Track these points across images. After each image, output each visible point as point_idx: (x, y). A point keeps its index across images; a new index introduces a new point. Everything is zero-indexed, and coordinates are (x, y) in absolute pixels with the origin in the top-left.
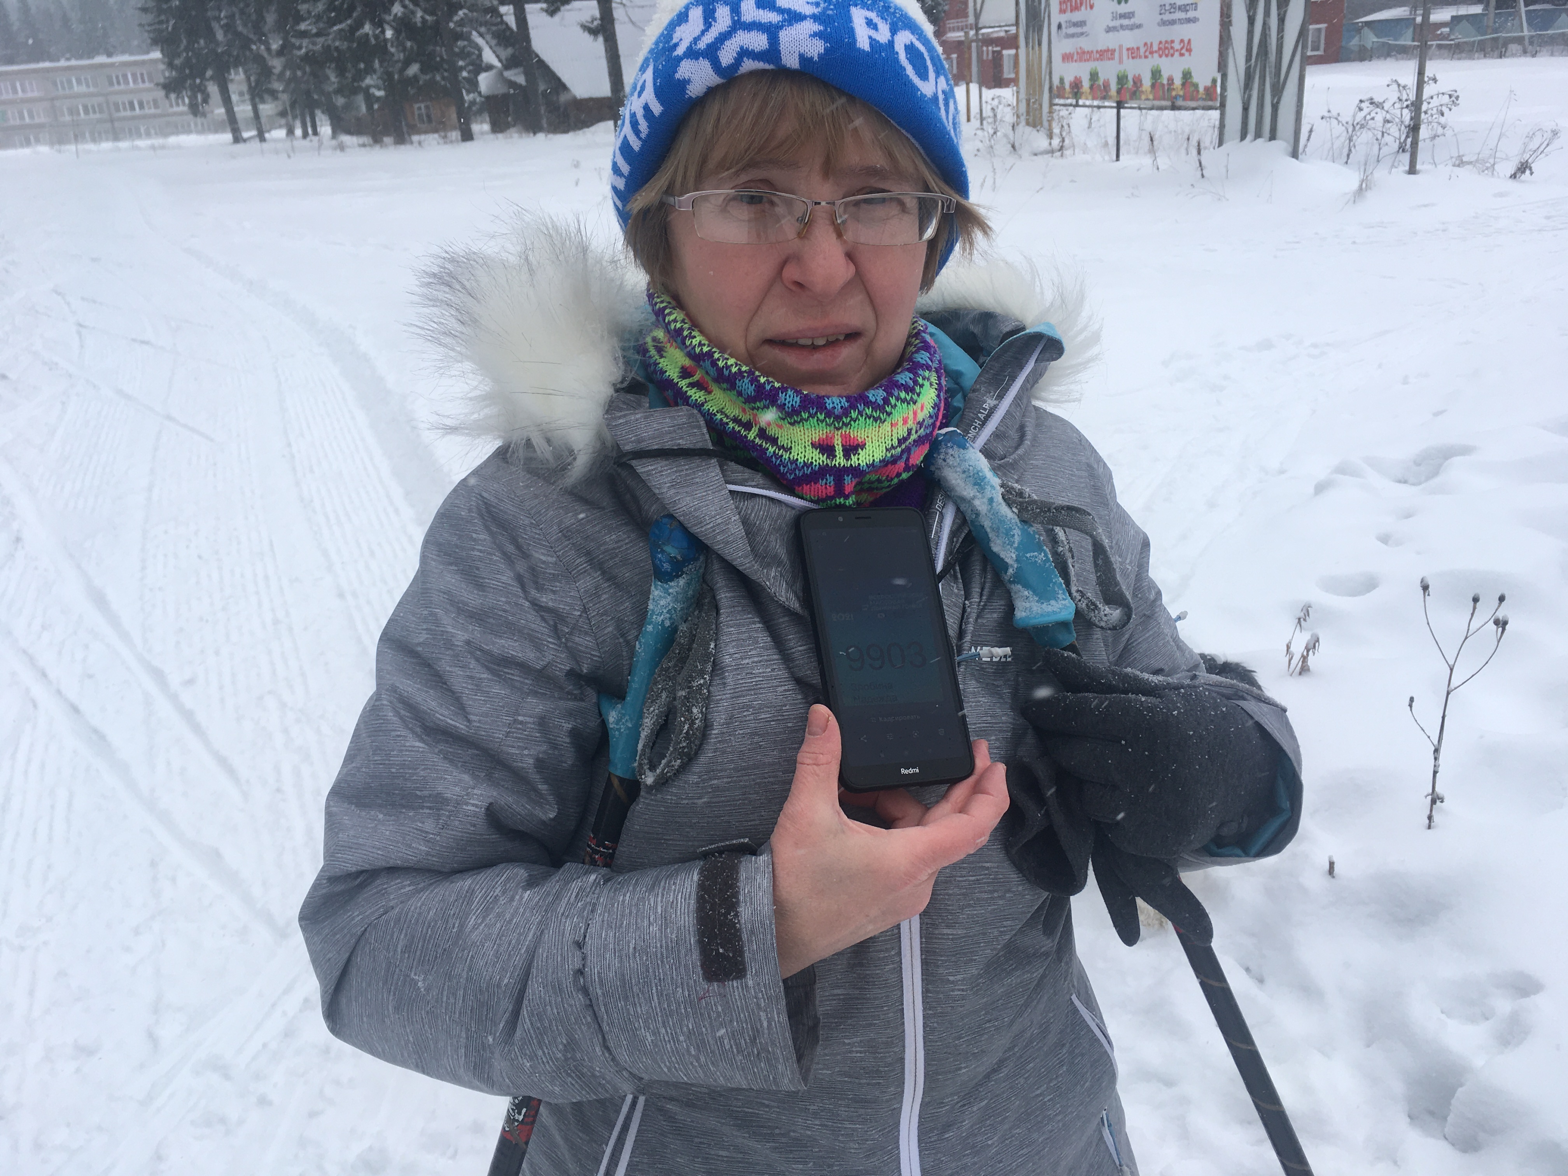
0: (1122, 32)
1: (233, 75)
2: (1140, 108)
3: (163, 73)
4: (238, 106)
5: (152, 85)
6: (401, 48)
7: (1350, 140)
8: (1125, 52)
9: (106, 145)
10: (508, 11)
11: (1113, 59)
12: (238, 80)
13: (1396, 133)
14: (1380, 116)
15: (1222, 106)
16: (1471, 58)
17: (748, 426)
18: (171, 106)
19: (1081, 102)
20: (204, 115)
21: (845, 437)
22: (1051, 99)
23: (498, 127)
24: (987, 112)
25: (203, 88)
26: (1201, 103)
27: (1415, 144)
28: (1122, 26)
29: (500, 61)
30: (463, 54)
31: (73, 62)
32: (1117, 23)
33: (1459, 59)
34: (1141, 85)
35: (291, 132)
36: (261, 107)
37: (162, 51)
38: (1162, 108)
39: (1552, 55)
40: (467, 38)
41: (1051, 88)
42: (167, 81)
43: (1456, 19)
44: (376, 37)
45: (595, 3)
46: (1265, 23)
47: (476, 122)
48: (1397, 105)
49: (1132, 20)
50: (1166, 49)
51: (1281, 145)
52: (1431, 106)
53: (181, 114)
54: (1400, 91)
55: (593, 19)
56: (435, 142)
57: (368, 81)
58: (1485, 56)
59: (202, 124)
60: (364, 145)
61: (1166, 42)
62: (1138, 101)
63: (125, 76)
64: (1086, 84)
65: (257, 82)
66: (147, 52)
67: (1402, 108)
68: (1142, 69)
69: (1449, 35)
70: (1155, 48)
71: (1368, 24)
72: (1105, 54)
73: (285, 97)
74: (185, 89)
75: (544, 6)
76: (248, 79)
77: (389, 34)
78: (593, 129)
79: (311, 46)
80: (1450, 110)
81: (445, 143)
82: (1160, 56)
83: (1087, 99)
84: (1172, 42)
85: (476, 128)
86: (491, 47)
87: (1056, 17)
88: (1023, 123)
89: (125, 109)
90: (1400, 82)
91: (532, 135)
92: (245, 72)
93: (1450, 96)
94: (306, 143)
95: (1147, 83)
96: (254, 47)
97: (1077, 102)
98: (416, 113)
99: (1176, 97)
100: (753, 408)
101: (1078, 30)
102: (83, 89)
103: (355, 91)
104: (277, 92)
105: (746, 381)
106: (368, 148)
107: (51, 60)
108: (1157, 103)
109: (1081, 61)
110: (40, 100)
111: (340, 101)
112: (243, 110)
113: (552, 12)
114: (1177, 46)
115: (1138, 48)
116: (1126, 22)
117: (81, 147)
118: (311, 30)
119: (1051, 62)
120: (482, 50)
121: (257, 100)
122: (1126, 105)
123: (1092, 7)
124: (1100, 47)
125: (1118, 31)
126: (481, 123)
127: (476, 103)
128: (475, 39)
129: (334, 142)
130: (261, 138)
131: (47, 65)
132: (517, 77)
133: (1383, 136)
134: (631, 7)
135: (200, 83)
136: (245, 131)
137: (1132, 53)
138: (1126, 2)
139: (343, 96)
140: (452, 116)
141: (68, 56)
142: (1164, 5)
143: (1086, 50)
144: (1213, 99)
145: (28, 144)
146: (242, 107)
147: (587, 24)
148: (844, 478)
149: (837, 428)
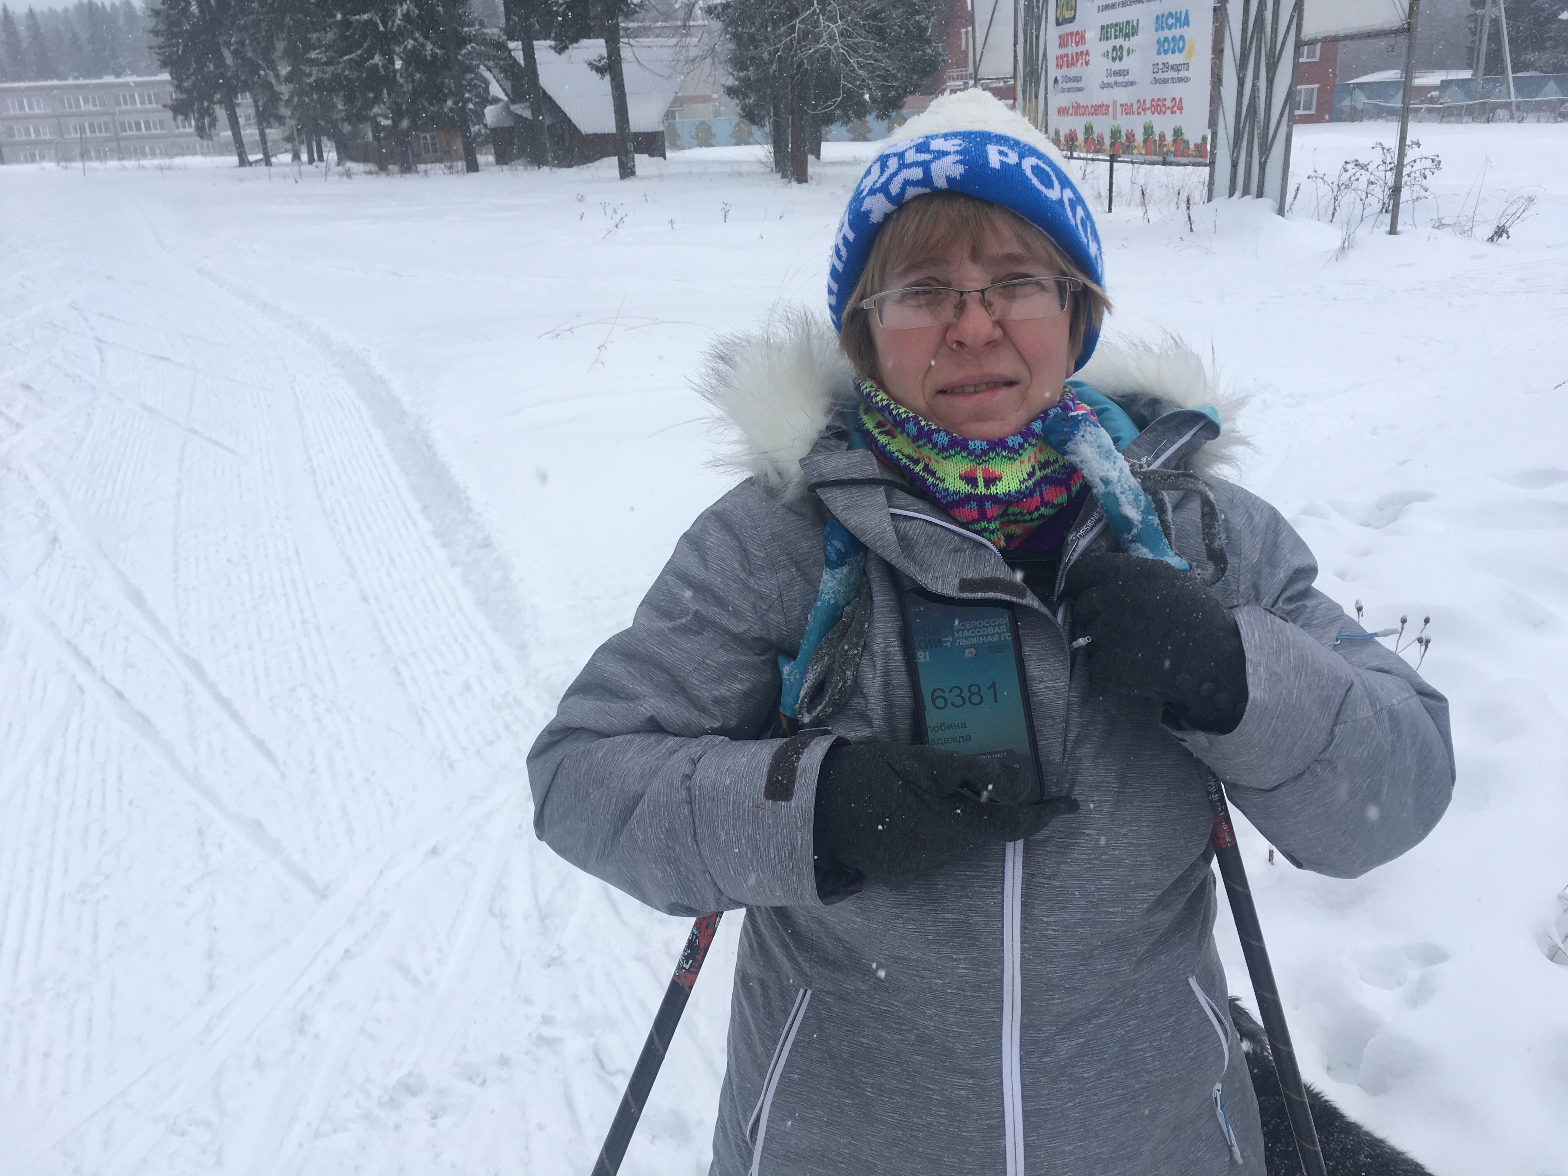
0: (1116, 88)
1: (239, 100)
2: (1132, 163)
3: (171, 94)
4: (245, 130)
5: (160, 106)
6: (410, 79)
7: (1336, 199)
8: (1119, 109)
9: (113, 164)
10: (516, 47)
11: (1107, 114)
12: (245, 104)
13: (1380, 194)
14: (1364, 177)
15: (1212, 164)
16: (1459, 122)
17: (917, 462)
18: (178, 127)
19: (1075, 155)
20: (210, 137)
21: (986, 471)
23: (502, 159)
25: (211, 110)
26: (1191, 159)
27: (1396, 205)
28: (1116, 83)
29: (507, 94)
30: (473, 88)
31: (82, 81)
32: (1112, 80)
33: (1448, 122)
34: (1134, 141)
35: (296, 157)
36: (268, 131)
37: (171, 74)
38: (1153, 163)
39: (1538, 121)
40: (471, 69)
42: (175, 103)
43: (1445, 84)
44: (385, 67)
45: (602, 42)
46: (1254, 85)
47: (481, 154)
48: (1382, 168)
49: (1127, 77)
50: (1158, 107)
51: (1268, 203)
52: (1414, 169)
53: (188, 135)
54: (1384, 153)
55: (601, 58)
56: (441, 172)
57: (376, 110)
58: (1473, 121)
59: (208, 146)
60: (371, 173)
61: (1159, 100)
62: (1130, 156)
63: (132, 97)
64: (1081, 137)
65: (265, 107)
66: (154, 74)
67: (1386, 171)
68: (1135, 125)
69: (1439, 98)
70: (1148, 105)
71: (1361, 86)
72: (1100, 109)
73: (290, 123)
74: (193, 111)
75: (553, 43)
76: (256, 102)
77: (398, 64)
78: (596, 164)
79: (320, 75)
80: (1433, 173)
81: (451, 173)
82: (1153, 113)
83: (1082, 152)
84: (1165, 100)
85: (481, 159)
86: (498, 81)
87: (1053, 72)
89: (131, 129)
90: (1384, 146)
91: (536, 168)
92: (253, 96)
93: (1433, 161)
94: (311, 168)
95: (1139, 138)
96: (262, 72)
97: (1072, 154)
98: (422, 142)
99: (1167, 153)
100: (919, 447)
101: (1074, 85)
102: (90, 107)
103: (367, 118)
104: (285, 118)
105: (911, 424)
106: (374, 176)
107: (58, 77)
108: (1149, 158)
109: (1076, 115)
110: (47, 117)
111: (347, 128)
112: (250, 133)
113: (560, 50)
114: (1169, 103)
115: (1131, 105)
116: (1120, 79)
117: (88, 164)
118: (321, 59)
119: (1047, 115)
120: (489, 83)
121: (264, 125)
122: (1119, 159)
123: (1087, 63)
124: (1095, 102)
125: (1112, 87)
126: (486, 154)
127: (481, 135)
128: (483, 73)
129: (340, 168)
130: (268, 162)
131: (55, 82)
132: (523, 111)
133: (1367, 197)
134: (638, 47)
135: (208, 106)
136: (252, 154)
137: (1125, 109)
138: (1121, 59)
139: (350, 124)
140: (458, 145)
141: (76, 74)
142: (1157, 64)
143: (1081, 105)
144: (1204, 156)
145: (33, 160)
146: (248, 131)
147: (594, 63)
148: (988, 505)
149: (979, 464)
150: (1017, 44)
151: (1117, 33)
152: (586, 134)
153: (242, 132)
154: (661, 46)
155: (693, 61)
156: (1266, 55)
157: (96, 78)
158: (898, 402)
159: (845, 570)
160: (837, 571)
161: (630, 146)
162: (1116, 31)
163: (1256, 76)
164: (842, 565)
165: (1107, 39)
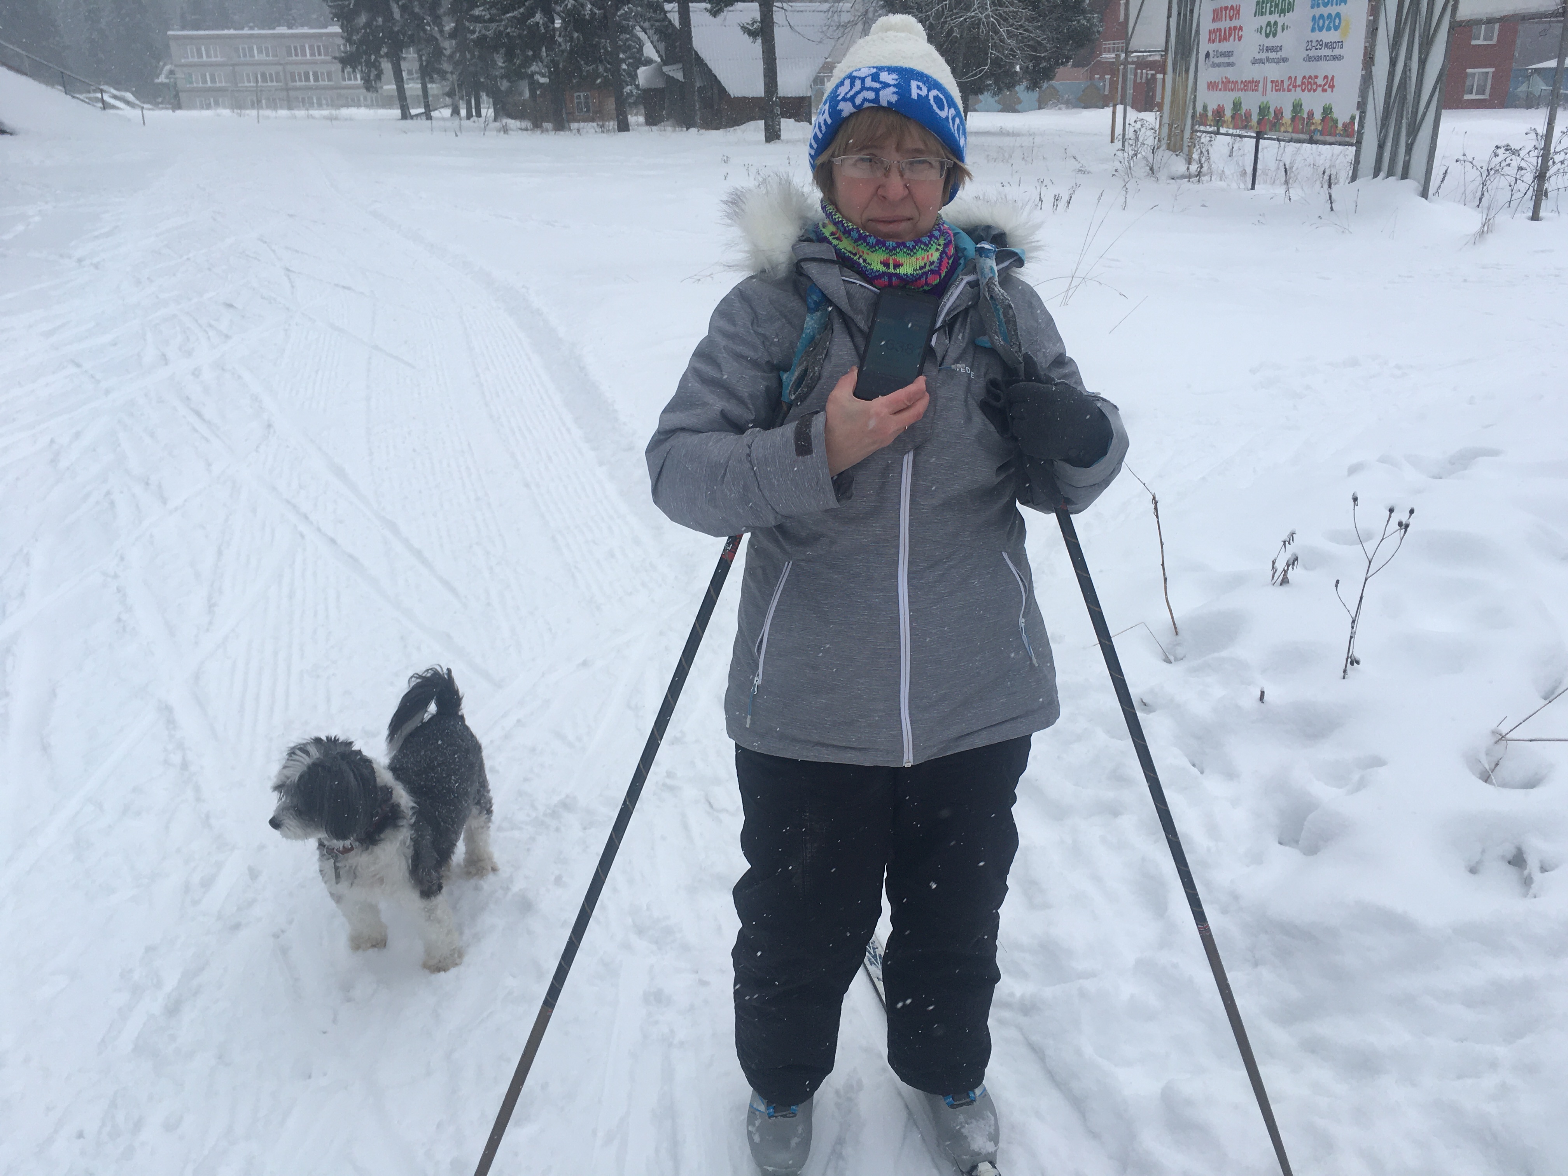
0: (1267, 65)
1: (405, 55)
2: (1278, 140)
3: (341, 46)
4: (408, 84)
5: (329, 58)
6: (568, 38)
7: (1484, 184)
8: (1269, 85)
9: (283, 113)
10: (672, 10)
11: (1257, 90)
12: (410, 58)
13: (1527, 178)
14: (1516, 162)
15: (1359, 144)
17: (855, 254)
18: (344, 79)
19: (1222, 130)
20: (374, 90)
21: (894, 260)
22: (1193, 125)
23: (652, 120)
24: (1130, 133)
25: (377, 64)
26: (1338, 139)
27: (1540, 191)
28: (1268, 59)
29: (660, 56)
30: (627, 48)
31: (256, 31)
32: (1264, 56)
34: (1281, 118)
35: (456, 112)
36: (429, 86)
37: (342, 27)
38: (1300, 141)
40: (628, 30)
41: (1193, 116)
42: (344, 55)
44: (546, 27)
45: (756, 5)
46: (1405, 65)
47: (632, 113)
48: (1533, 154)
49: (1279, 54)
50: (1309, 84)
51: (1411, 185)
52: (1567, 157)
53: (354, 87)
54: (1537, 139)
55: (754, 22)
56: (593, 131)
57: (534, 68)
59: (372, 99)
60: (526, 129)
61: (1310, 77)
62: (1277, 133)
63: (303, 48)
64: (1228, 113)
65: (428, 62)
66: (325, 26)
67: (1537, 157)
68: (1284, 102)
70: (1299, 82)
71: (1537, 71)
72: (1251, 85)
73: (451, 78)
74: (361, 64)
75: (709, 6)
76: (420, 57)
77: (558, 23)
78: (743, 127)
79: (484, 32)
81: (602, 132)
82: (1303, 91)
83: (1228, 128)
84: (1316, 77)
85: (632, 119)
86: (652, 42)
87: (1205, 46)
88: (1164, 147)
89: (300, 79)
90: (1538, 132)
91: (685, 129)
92: (418, 51)
94: (469, 123)
95: (1287, 115)
96: (428, 28)
97: (1218, 129)
98: (576, 101)
99: (1314, 132)
100: (857, 246)
101: (1226, 60)
102: (263, 57)
103: (521, 76)
104: (446, 73)
105: (855, 232)
106: (529, 132)
107: (235, 27)
108: (1295, 136)
109: (1225, 90)
110: (222, 65)
111: (504, 85)
112: (413, 87)
113: (715, 13)
114: (1320, 81)
115: (1282, 81)
116: (1272, 55)
117: (261, 112)
118: (485, 15)
119: (1196, 89)
120: (644, 45)
121: (427, 79)
122: (1265, 136)
123: (1240, 39)
124: (1246, 77)
125: (1263, 63)
126: (636, 115)
127: (633, 96)
128: (638, 33)
129: (497, 124)
130: (429, 118)
131: (232, 32)
132: (676, 73)
133: (1516, 182)
134: (792, 11)
135: (375, 59)
136: (413, 108)
137: (1276, 86)
138: (1274, 35)
139: (509, 80)
140: (611, 104)
141: (251, 24)
142: (1311, 41)
143: (1231, 80)
144: (1350, 135)
145: (208, 107)
146: (411, 85)
147: (748, 26)
148: (894, 279)
149: (891, 256)
150: (1171, 17)
151: (1273, 9)
152: (734, 97)
153: (406, 86)
154: (814, 11)
155: (845, 26)
156: (1420, 36)
157: (270, 29)
158: (848, 220)
159: (819, 314)
160: (815, 314)
161: (777, 110)
162: (1271, 7)
163: (1409, 57)
164: (818, 311)
165: (1262, 15)
